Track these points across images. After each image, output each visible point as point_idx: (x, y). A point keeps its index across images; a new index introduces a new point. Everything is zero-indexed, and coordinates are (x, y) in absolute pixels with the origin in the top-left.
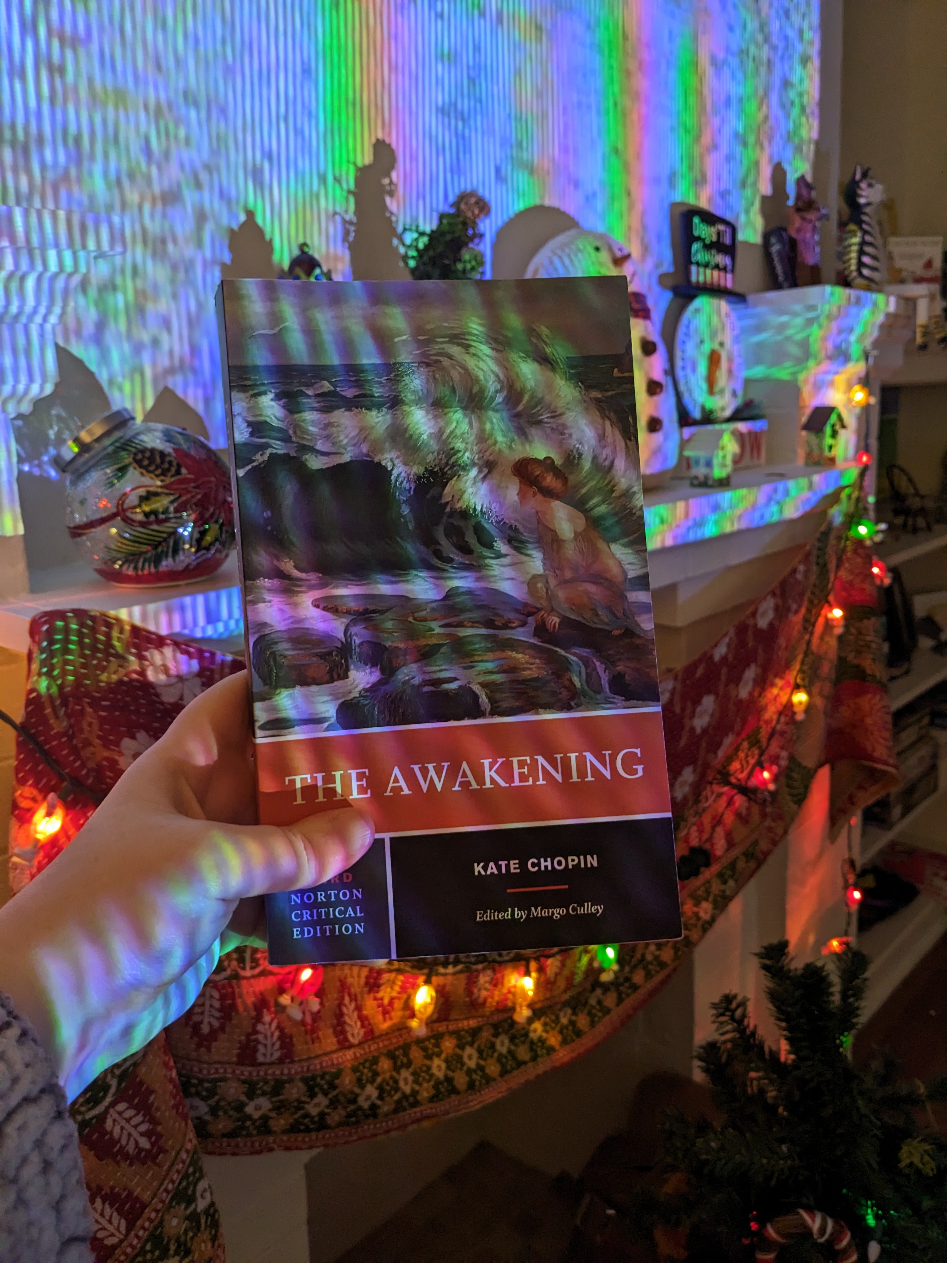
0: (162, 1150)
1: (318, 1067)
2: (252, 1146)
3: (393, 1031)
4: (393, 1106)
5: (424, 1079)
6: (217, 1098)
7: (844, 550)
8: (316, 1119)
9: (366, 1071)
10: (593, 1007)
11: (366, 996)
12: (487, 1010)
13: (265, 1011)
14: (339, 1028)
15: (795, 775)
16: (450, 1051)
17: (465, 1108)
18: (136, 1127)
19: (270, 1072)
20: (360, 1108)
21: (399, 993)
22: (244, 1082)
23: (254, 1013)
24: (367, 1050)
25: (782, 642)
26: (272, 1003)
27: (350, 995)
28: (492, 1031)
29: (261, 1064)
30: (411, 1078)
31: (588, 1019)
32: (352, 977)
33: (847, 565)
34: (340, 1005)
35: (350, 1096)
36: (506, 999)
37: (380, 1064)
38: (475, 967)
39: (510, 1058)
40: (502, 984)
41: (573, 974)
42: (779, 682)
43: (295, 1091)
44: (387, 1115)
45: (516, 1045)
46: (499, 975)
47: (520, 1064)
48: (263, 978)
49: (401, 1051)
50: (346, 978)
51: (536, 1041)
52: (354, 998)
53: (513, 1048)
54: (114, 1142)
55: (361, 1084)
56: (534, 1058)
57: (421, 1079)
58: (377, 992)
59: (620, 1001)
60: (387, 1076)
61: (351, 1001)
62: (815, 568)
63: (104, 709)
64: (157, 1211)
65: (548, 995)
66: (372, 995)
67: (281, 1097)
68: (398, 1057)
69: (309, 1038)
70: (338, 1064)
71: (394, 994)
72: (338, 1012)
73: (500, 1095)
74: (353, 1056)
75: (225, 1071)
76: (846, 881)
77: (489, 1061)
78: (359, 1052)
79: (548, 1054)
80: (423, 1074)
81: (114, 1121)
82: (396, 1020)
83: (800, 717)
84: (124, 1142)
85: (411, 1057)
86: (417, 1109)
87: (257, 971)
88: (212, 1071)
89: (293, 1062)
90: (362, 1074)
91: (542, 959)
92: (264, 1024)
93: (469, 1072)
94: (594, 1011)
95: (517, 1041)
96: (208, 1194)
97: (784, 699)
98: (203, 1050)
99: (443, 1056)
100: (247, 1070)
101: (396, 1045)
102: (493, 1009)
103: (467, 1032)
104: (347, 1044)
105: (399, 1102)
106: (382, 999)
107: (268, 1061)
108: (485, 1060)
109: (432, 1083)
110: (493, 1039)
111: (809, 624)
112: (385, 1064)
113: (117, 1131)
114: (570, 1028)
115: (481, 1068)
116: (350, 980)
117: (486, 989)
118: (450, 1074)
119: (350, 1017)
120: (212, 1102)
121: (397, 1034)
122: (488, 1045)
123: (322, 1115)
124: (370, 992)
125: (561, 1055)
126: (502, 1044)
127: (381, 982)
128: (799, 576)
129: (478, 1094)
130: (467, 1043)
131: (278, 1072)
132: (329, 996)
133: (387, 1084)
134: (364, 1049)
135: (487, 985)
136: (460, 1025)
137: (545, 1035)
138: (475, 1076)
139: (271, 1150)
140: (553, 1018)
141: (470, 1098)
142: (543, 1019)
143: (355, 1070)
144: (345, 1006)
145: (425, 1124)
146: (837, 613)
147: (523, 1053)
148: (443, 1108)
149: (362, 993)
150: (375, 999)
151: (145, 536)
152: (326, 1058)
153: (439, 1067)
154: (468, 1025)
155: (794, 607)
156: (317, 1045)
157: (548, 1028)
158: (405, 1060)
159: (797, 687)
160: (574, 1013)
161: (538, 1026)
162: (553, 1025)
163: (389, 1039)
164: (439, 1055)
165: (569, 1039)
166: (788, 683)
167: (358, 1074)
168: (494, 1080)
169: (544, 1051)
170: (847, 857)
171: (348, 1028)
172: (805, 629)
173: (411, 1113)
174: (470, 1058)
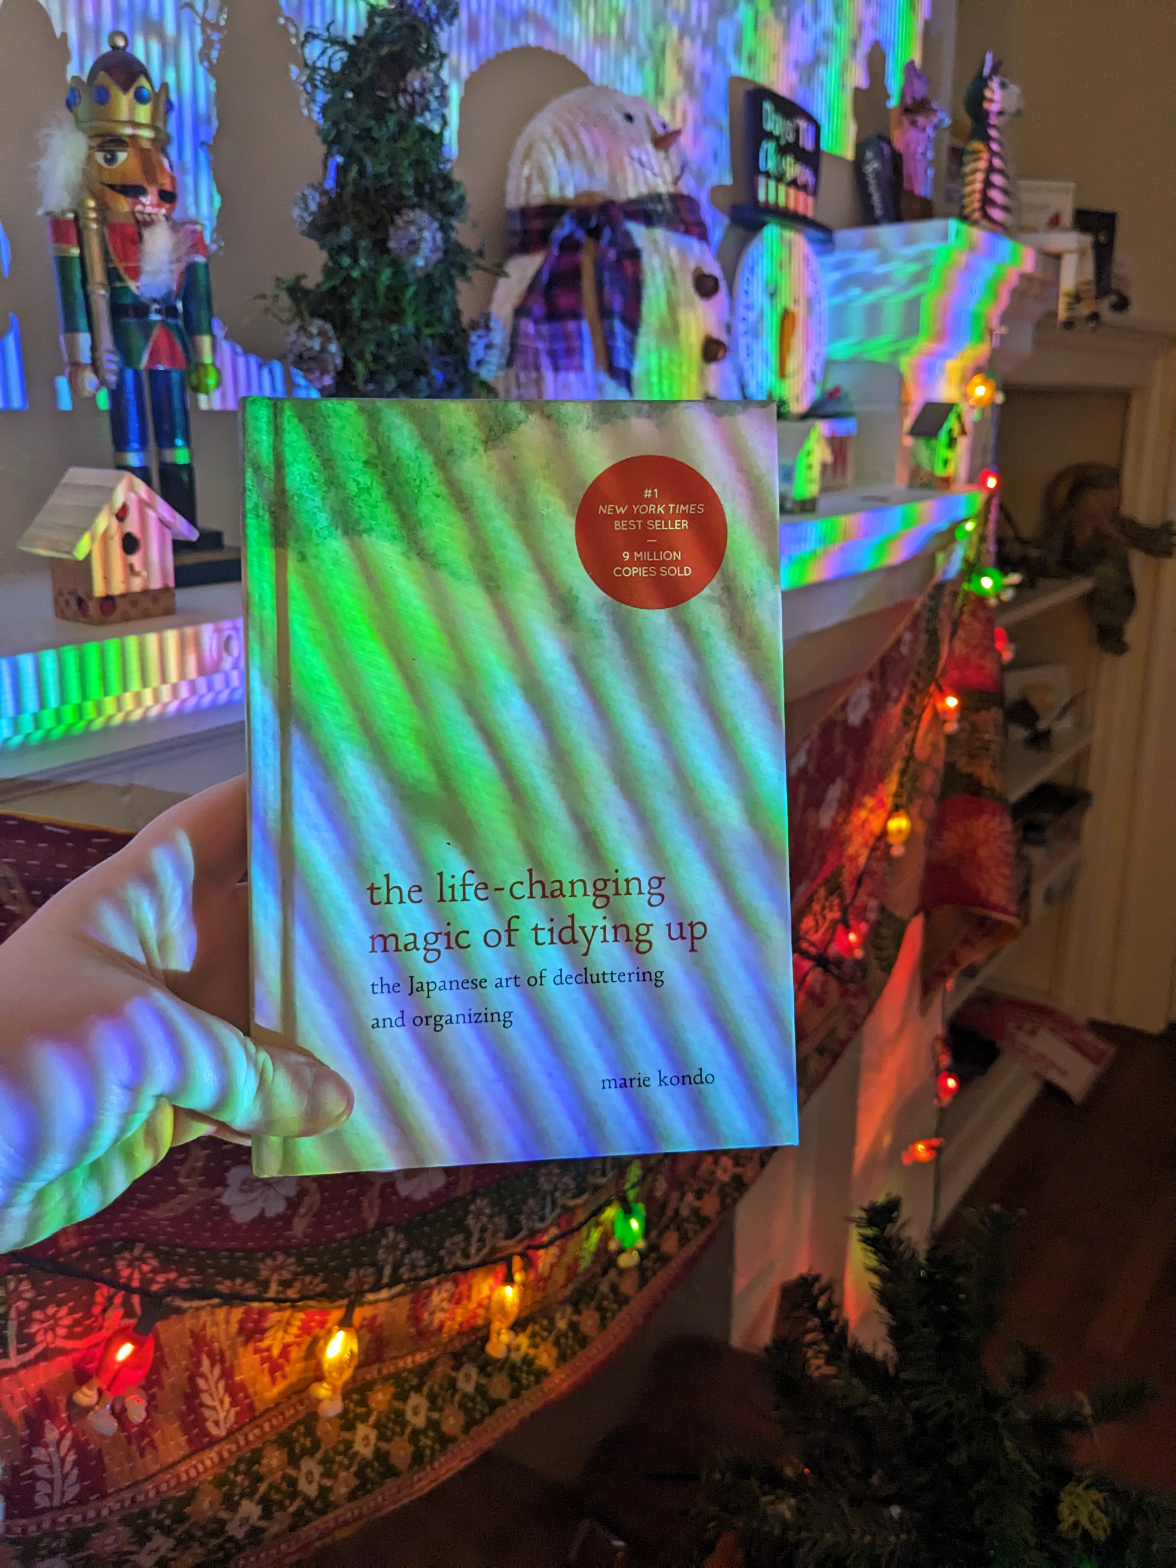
1: (152, 1494)
3: (289, 1398)
4: (287, 1522)
5: (341, 1464)
7: (961, 611)
9: (239, 1479)
10: (605, 1297)
11: (241, 1350)
12: (445, 1337)
13: (47, 1422)
14: (192, 1417)
15: (885, 931)
16: (383, 1407)
17: (409, 1495)
19: (62, 1519)
20: (231, 1539)
21: (297, 1336)
22: (14, 1543)
23: (25, 1433)
24: (242, 1442)
25: (876, 743)
26: (62, 1405)
27: (211, 1356)
28: (452, 1363)
29: (44, 1511)
30: (317, 1470)
31: (597, 1316)
32: (215, 1324)
33: (962, 634)
34: (194, 1374)
35: (211, 1526)
36: (475, 1316)
37: (265, 1461)
38: (423, 1283)
39: (479, 1399)
40: (469, 1298)
41: (577, 1260)
42: (870, 802)
43: (108, 1542)
44: (277, 1537)
45: (489, 1376)
46: (463, 1288)
47: (495, 1405)
48: (43, 1364)
49: (302, 1429)
50: (204, 1327)
51: (519, 1364)
52: (217, 1358)
53: (483, 1381)
55: (230, 1503)
56: (515, 1394)
57: (335, 1467)
58: (261, 1340)
59: (643, 1281)
60: (278, 1477)
61: (213, 1365)
62: (923, 638)
65: (539, 1296)
66: (251, 1347)
67: (86, 1553)
68: (296, 1441)
69: (134, 1448)
70: (190, 1480)
71: (289, 1339)
72: (188, 1391)
73: (464, 1463)
74: (216, 1460)
76: (938, 1066)
77: (447, 1411)
78: (227, 1448)
79: (538, 1381)
80: (338, 1458)
82: (293, 1378)
83: (898, 851)
85: (319, 1433)
86: (330, 1516)
87: (32, 1354)
89: (104, 1496)
90: (233, 1483)
91: (530, 1252)
92: (46, 1446)
93: (416, 1434)
94: (605, 1303)
95: (489, 1369)
97: (876, 827)
99: (372, 1419)
100: (18, 1527)
101: (292, 1421)
102: (453, 1333)
103: (411, 1371)
104: (207, 1439)
105: (299, 1513)
106: (269, 1349)
107: (56, 1502)
108: (441, 1410)
109: (354, 1468)
110: (453, 1374)
111: (911, 718)
112: (274, 1459)
114: (570, 1334)
115: (432, 1424)
116: (210, 1331)
117: (443, 1310)
118: (383, 1445)
119: (211, 1395)
121: (294, 1399)
122: (446, 1385)
124: (246, 1343)
125: (557, 1381)
126: (468, 1377)
127: (267, 1324)
128: (904, 650)
129: (428, 1468)
130: (412, 1388)
131: (77, 1518)
132: (173, 1368)
133: (278, 1490)
134: (237, 1443)
135: (445, 1305)
136: (401, 1364)
137: (532, 1352)
138: (424, 1441)
140: (545, 1322)
141: (416, 1478)
142: (530, 1329)
143: (220, 1481)
144: (203, 1376)
145: (342, 1533)
146: (951, 702)
147: (499, 1387)
148: (372, 1504)
149: (233, 1347)
150: (257, 1351)
152: (169, 1476)
153: (366, 1438)
154: (413, 1362)
155: (894, 693)
156: (149, 1457)
157: (538, 1340)
158: (308, 1443)
159: (894, 810)
160: (577, 1311)
161: (523, 1340)
162: (545, 1334)
163: (282, 1413)
164: (365, 1419)
165: (569, 1352)
166: (882, 805)
167: (227, 1487)
168: (453, 1440)
169: (532, 1378)
171: (207, 1413)
172: (906, 724)
173: (320, 1523)
174: (416, 1412)
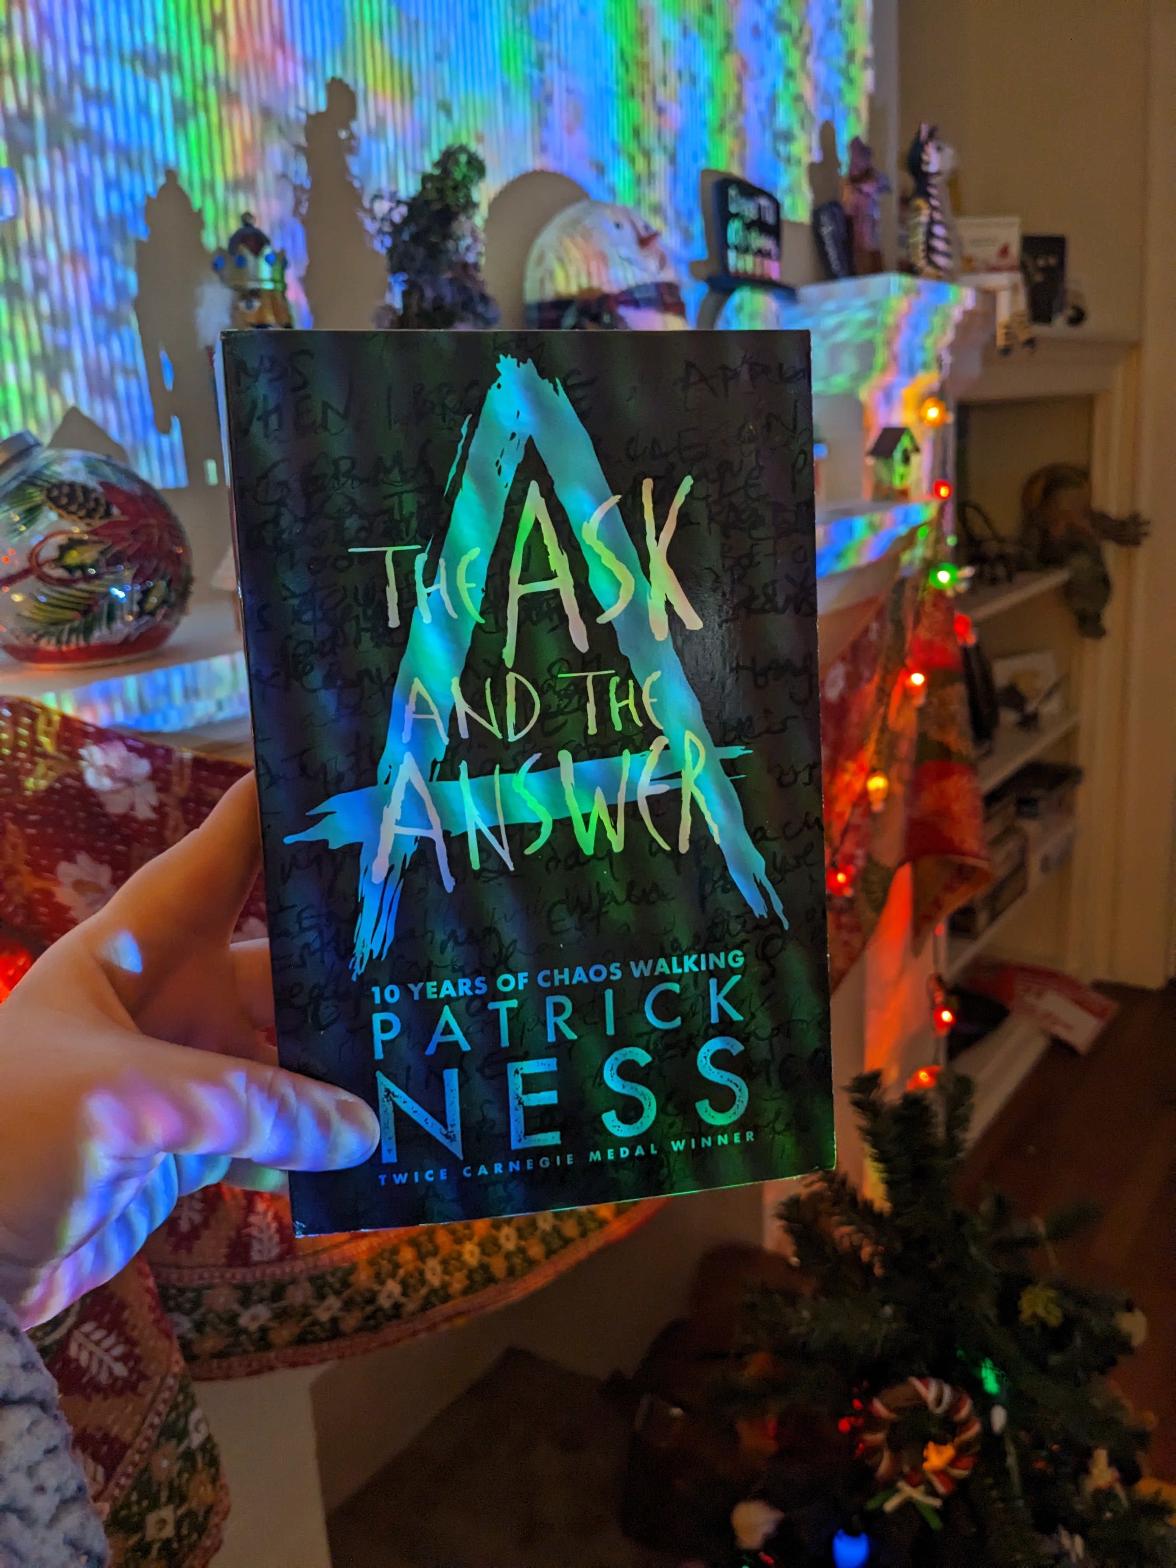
0: (143, 1377)
1: (327, 1262)
2: (249, 1365)
4: (419, 1304)
5: (455, 1268)
6: (202, 1310)
7: (922, 603)
8: (327, 1326)
9: (385, 1262)
15: (873, 878)
16: (482, 1233)
17: (505, 1299)
18: (107, 1350)
19: (268, 1272)
20: (380, 1309)
22: (237, 1287)
23: (244, 1203)
24: (384, 1238)
25: (854, 717)
29: (257, 1264)
30: (439, 1268)
33: (925, 622)
35: (368, 1295)
37: (401, 1255)
39: (554, 1236)
42: (851, 766)
43: (298, 1295)
44: (412, 1315)
45: (561, 1221)
47: (567, 1242)
49: (425, 1237)
53: (558, 1223)
54: (82, 1371)
55: (380, 1279)
56: (584, 1234)
57: (451, 1268)
60: (411, 1267)
62: (889, 626)
63: (33, 824)
64: (141, 1452)
67: (283, 1303)
68: (422, 1244)
70: (352, 1257)
73: (547, 1280)
74: (367, 1247)
75: (212, 1277)
76: (933, 1001)
77: (530, 1242)
78: (374, 1240)
79: (599, 1228)
80: (453, 1262)
81: (80, 1345)
83: (878, 807)
84: (94, 1369)
85: (437, 1243)
86: (448, 1305)
88: (196, 1277)
89: (296, 1258)
90: (381, 1267)
92: (258, 1214)
93: (508, 1256)
96: (203, 1428)
97: (858, 787)
98: (183, 1252)
99: (476, 1239)
100: (239, 1274)
105: (427, 1298)
107: (265, 1259)
108: (525, 1239)
109: (465, 1272)
111: (883, 695)
112: (407, 1254)
113: (84, 1358)
115: (521, 1250)
118: (486, 1260)
120: (196, 1316)
122: (528, 1223)
123: (334, 1320)
125: (615, 1228)
126: (544, 1220)
128: (873, 636)
129: (520, 1280)
131: (278, 1272)
133: (411, 1276)
138: (515, 1261)
139: (272, 1368)
141: (511, 1286)
143: (372, 1263)
145: (460, 1322)
146: (918, 679)
147: (570, 1228)
148: (480, 1301)
151: (72, 599)
152: (336, 1251)
153: (471, 1252)
155: (866, 674)
158: (430, 1248)
159: (873, 772)
164: (470, 1239)
166: (861, 768)
167: (376, 1267)
168: (538, 1262)
169: (595, 1225)
170: (932, 972)
172: (880, 701)
173: (441, 1310)
174: (508, 1239)
